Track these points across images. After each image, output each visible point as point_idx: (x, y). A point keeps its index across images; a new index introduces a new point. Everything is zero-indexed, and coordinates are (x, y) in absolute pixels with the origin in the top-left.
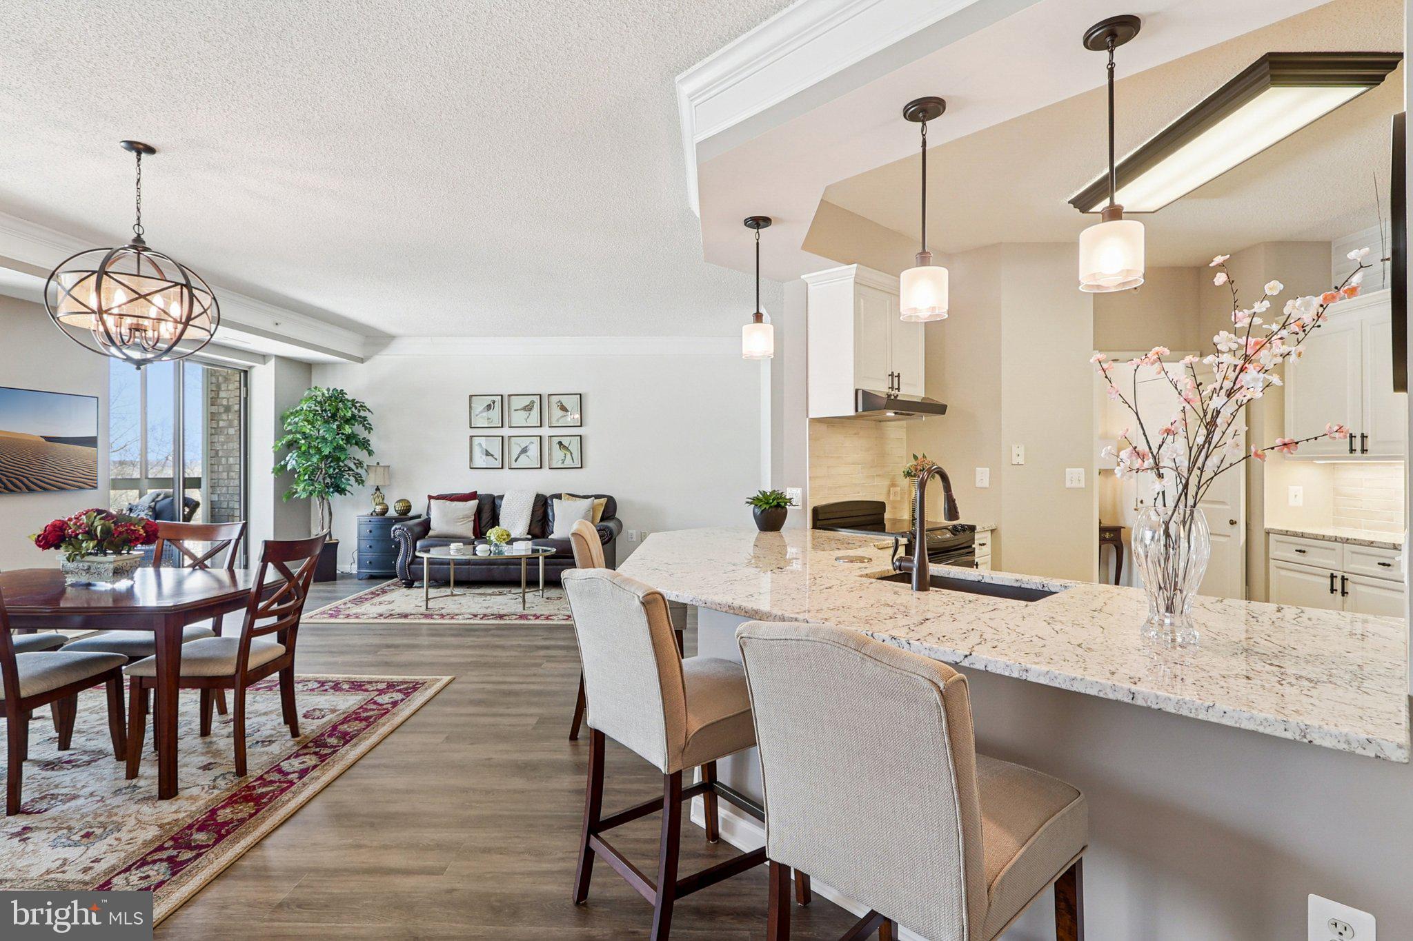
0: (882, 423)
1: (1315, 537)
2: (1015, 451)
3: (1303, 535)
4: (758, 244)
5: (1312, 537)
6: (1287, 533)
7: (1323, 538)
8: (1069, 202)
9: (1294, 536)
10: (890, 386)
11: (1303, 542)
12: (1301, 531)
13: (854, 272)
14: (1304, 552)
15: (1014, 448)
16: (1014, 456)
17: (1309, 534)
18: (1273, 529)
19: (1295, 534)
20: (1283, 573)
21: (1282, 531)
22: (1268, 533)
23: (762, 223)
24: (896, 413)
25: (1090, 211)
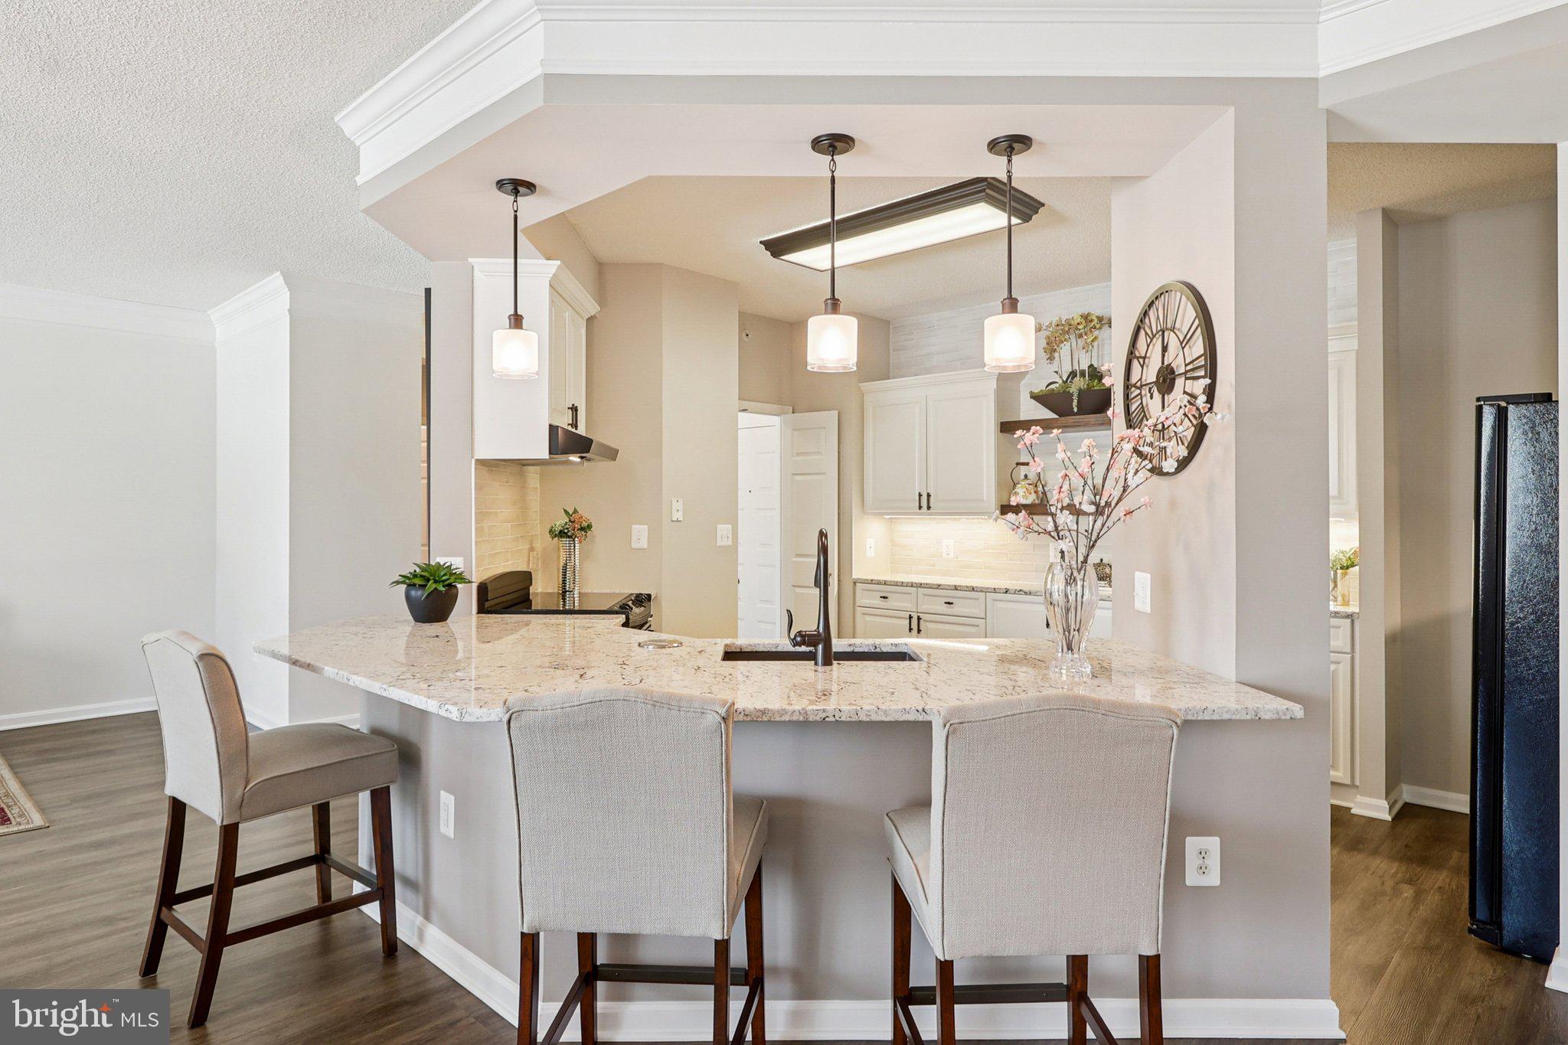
0: (525, 467)
1: (896, 584)
2: (676, 505)
3: (885, 583)
4: (516, 217)
5: (893, 583)
6: (872, 582)
7: (902, 584)
8: (761, 242)
9: (878, 584)
10: (571, 422)
11: (885, 589)
12: (885, 579)
13: (553, 270)
14: (887, 598)
15: (674, 502)
16: (674, 511)
17: (891, 581)
18: (859, 579)
19: (879, 583)
20: (868, 618)
21: (867, 580)
22: (855, 583)
23: (522, 189)
24: (582, 458)
25: (782, 257)
